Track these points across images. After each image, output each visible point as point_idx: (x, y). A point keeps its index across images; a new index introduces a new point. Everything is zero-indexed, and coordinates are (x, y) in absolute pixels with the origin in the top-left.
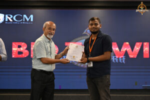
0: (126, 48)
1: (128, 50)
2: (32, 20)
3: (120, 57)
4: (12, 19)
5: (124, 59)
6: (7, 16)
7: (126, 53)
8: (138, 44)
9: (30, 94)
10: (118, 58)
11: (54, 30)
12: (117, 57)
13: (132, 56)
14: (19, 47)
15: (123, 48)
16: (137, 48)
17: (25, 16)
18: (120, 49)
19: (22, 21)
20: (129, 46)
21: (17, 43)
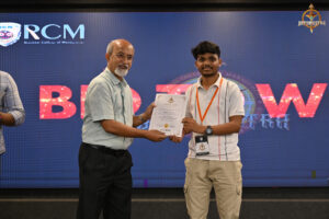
0: (291, 96)
1: (295, 100)
2: (82, 36)
3: (278, 117)
4: (39, 34)
5: (286, 120)
7: (292, 107)
8: (317, 86)
9: (77, 200)
10: (274, 119)
12: (271, 116)
13: (304, 115)
14: (55, 95)
15: (284, 97)
16: (316, 97)
18: (278, 99)
20: (298, 91)
21: (50, 87)
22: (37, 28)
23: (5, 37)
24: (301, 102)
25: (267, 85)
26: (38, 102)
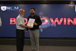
0: (57, 20)
1: (57, 21)
2: (18, 9)
4: (10, 8)
5: (56, 25)
6: (8, 7)
7: (57, 23)
8: (61, 19)
10: (53, 25)
11: (24, 12)
12: (53, 24)
13: (59, 24)
14: (13, 20)
15: (55, 20)
16: (61, 21)
17: (15, 7)
18: (54, 21)
19: (14, 9)
20: (58, 20)
21: (12, 18)
22: (10, 7)
23: (4, 9)
24: (58, 22)
25: (52, 18)
26: (10, 21)
